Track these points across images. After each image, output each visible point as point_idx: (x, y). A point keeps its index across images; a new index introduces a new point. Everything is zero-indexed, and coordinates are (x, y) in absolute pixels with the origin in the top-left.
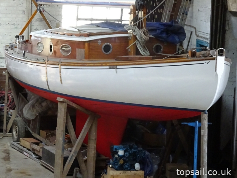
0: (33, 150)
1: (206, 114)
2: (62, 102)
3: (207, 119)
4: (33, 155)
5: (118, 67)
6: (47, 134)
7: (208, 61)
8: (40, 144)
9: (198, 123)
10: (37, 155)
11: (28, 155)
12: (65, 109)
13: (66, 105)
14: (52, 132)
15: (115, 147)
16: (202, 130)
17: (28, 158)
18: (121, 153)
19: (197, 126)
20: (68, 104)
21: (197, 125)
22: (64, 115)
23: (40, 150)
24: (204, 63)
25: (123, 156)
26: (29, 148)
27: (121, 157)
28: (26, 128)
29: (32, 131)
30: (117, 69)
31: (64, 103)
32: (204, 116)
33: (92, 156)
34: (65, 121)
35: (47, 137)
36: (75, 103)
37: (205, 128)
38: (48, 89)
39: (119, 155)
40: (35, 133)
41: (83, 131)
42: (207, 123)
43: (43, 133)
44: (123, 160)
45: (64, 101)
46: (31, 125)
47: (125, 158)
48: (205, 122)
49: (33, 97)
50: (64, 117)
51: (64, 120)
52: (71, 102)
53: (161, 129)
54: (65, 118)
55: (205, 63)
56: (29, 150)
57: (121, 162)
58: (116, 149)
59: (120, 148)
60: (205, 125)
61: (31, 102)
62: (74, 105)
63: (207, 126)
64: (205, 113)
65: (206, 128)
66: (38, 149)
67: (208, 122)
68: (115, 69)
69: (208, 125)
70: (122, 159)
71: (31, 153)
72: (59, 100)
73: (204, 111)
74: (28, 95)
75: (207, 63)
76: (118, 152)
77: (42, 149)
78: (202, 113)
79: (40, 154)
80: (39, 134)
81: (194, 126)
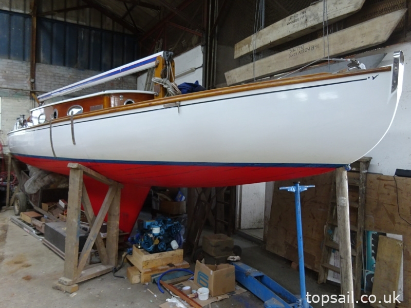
0: (34, 225)
2: (77, 169)
4: (34, 231)
5: (182, 103)
6: (49, 207)
7: (374, 75)
8: (42, 218)
10: (38, 231)
11: (28, 231)
12: (80, 178)
13: (82, 173)
14: (55, 204)
15: (148, 223)
17: (28, 234)
18: (156, 230)
20: (84, 172)
23: (42, 226)
24: (366, 79)
25: (159, 235)
26: (29, 222)
27: (156, 236)
28: (27, 202)
29: (34, 204)
30: (180, 108)
31: (80, 170)
33: (115, 235)
34: (81, 195)
35: (49, 210)
36: (94, 170)
38: (53, 156)
39: (154, 234)
40: (37, 206)
41: (103, 206)
43: (45, 206)
44: (159, 239)
45: (79, 167)
46: (33, 199)
47: (161, 237)
49: (34, 173)
50: (79, 189)
51: (79, 194)
52: (89, 169)
54: (81, 190)
55: (369, 78)
56: (29, 224)
57: (157, 242)
58: (149, 226)
59: (154, 224)
61: (32, 178)
62: (93, 173)
66: (40, 225)
68: (177, 108)
70: (157, 238)
71: (31, 228)
72: (71, 167)
74: (30, 172)
75: (374, 78)
76: (152, 230)
77: (44, 225)
79: (43, 231)
80: (41, 207)
81: (294, 192)
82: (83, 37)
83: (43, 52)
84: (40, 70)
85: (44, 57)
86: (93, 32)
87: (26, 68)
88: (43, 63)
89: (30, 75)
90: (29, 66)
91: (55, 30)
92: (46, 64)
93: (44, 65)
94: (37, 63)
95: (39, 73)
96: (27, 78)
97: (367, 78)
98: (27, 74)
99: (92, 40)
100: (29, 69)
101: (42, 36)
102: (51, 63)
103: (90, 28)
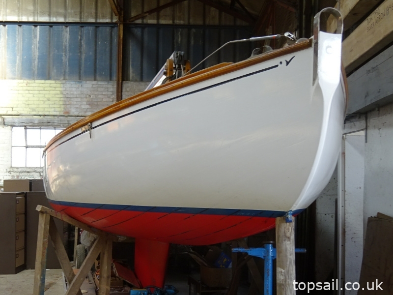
1: (291, 221)
3: (293, 237)
7: (288, 57)
9: (271, 250)
13: (49, 218)
16: (279, 270)
19: (270, 257)
21: (271, 254)
22: (44, 235)
31: (45, 214)
32: (283, 228)
37: (288, 263)
42: (294, 247)
45: (44, 211)
48: (288, 247)
51: (44, 244)
52: (59, 214)
53: (225, 260)
54: (46, 240)
60: (288, 255)
63: (292, 258)
64: (287, 221)
65: (290, 262)
67: (297, 246)
69: (297, 254)
73: (282, 214)
75: (288, 63)
78: (278, 219)
81: (262, 257)
82: (180, 40)
83: (133, 67)
84: (128, 89)
85: (133, 72)
86: (193, 30)
87: (112, 89)
88: (132, 81)
89: (116, 97)
90: (115, 86)
91: (146, 37)
92: (136, 81)
93: (132, 83)
94: (124, 82)
95: (126, 93)
96: (113, 101)
97: (279, 64)
98: (113, 96)
99: (192, 42)
100: (115, 90)
101: (131, 47)
102: (142, 80)
103: (189, 27)
